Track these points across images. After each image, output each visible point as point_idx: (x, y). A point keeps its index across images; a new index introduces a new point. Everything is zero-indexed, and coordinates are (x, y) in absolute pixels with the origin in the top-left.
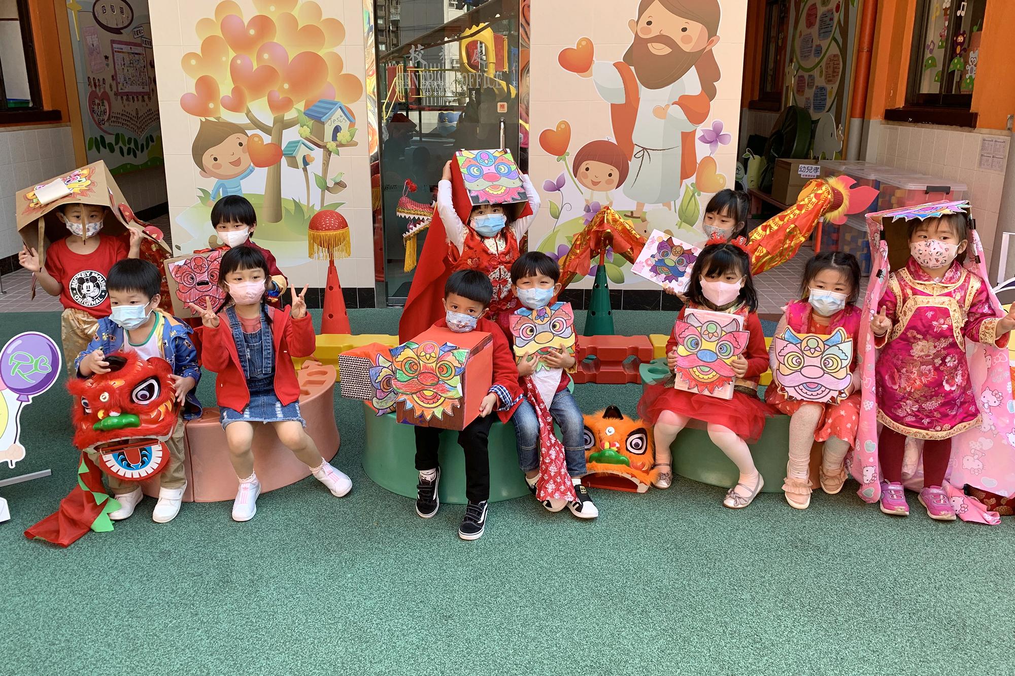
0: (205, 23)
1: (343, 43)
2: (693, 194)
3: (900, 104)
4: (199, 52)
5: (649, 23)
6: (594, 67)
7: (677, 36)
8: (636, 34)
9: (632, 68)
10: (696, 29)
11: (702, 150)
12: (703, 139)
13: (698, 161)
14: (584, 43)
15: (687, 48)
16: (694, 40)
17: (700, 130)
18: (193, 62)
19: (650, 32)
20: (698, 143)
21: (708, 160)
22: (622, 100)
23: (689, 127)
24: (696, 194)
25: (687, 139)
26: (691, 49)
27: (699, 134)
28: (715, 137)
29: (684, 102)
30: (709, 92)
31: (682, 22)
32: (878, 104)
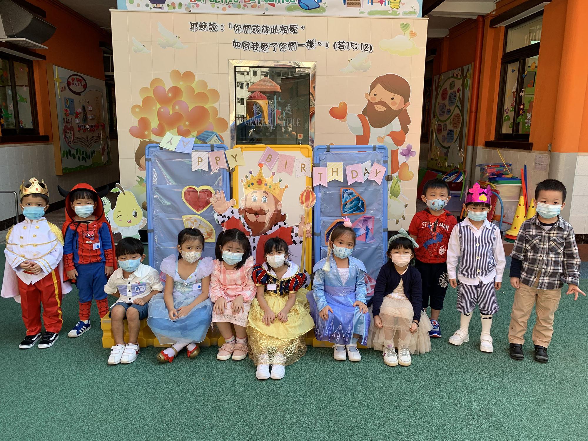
0: (145, 89)
1: (218, 102)
2: (397, 182)
3: (492, 139)
4: (141, 105)
5: (375, 95)
6: (347, 117)
7: (389, 102)
8: (369, 101)
9: (367, 117)
10: (398, 98)
11: (402, 159)
12: (402, 154)
13: (400, 165)
14: (342, 104)
15: (394, 108)
16: (397, 105)
17: (400, 149)
18: (137, 110)
19: (376, 99)
20: (400, 156)
21: (405, 164)
22: (361, 133)
23: (395, 147)
24: (399, 181)
25: (394, 153)
26: (396, 108)
27: (400, 151)
28: (408, 153)
29: (392, 134)
30: (405, 130)
31: (392, 95)
32: (481, 138)
